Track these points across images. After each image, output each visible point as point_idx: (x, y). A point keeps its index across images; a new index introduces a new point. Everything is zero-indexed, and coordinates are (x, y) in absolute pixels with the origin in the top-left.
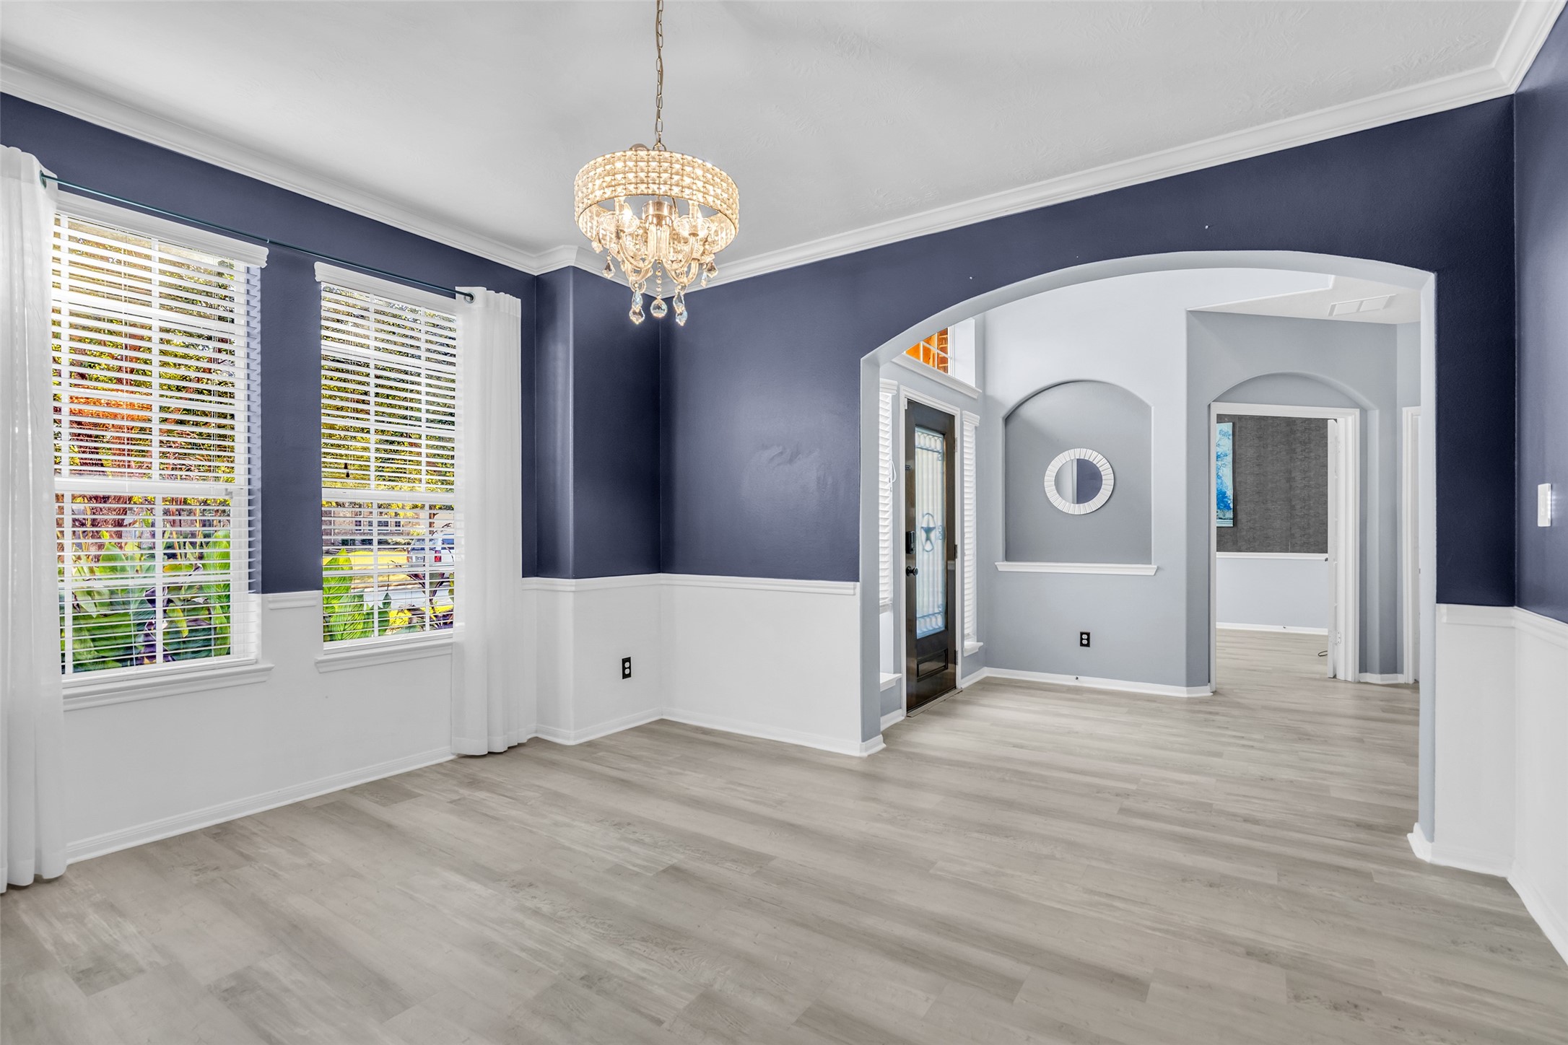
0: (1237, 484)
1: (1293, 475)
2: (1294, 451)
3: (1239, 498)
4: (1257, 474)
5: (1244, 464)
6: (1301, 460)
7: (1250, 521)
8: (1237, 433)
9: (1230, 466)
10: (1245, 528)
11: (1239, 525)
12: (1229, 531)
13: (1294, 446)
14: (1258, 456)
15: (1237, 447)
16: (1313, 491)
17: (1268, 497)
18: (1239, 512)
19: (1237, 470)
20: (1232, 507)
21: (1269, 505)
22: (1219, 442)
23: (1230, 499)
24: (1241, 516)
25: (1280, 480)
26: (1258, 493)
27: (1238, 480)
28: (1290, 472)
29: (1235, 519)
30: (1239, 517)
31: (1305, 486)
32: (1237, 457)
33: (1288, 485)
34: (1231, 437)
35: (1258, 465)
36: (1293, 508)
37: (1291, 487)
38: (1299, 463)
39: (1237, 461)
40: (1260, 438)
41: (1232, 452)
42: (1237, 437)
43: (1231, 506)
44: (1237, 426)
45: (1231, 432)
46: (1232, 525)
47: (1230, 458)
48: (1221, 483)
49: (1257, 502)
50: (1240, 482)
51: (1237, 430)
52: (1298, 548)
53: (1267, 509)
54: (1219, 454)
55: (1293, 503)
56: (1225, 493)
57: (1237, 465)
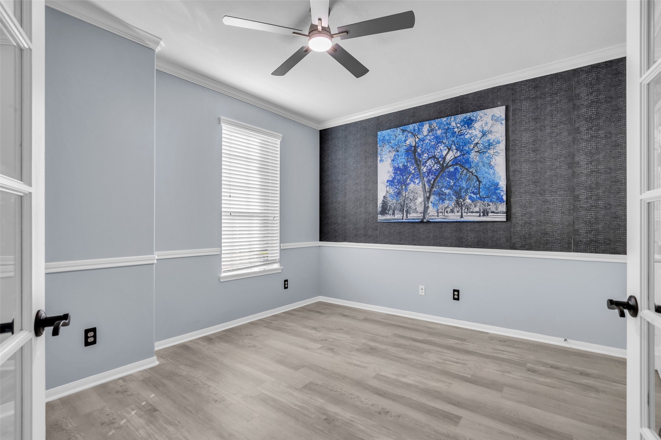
0: (511, 173)
1: (577, 159)
2: (577, 130)
3: (513, 189)
4: (534, 161)
5: (518, 151)
6: (587, 141)
7: (525, 214)
8: (511, 117)
9: (503, 154)
10: (520, 222)
11: (514, 220)
12: (503, 226)
13: (577, 125)
14: (534, 141)
15: (510, 133)
16: (603, 177)
17: (546, 187)
18: (513, 205)
19: (511, 159)
20: (505, 200)
21: (548, 197)
22: (492, 129)
23: (503, 191)
24: (516, 209)
25: (560, 166)
26: (534, 182)
27: (511, 169)
28: (574, 156)
29: (508, 213)
30: (513, 210)
31: (592, 171)
32: (511, 143)
33: (570, 171)
34: (504, 122)
35: (534, 151)
36: (576, 198)
37: (574, 174)
38: (584, 144)
39: (511, 148)
40: (536, 119)
41: (505, 138)
42: (511, 122)
43: (504, 198)
44: (511, 109)
45: (503, 116)
46: (505, 220)
47: (502, 146)
48: (494, 174)
49: (533, 193)
50: (514, 171)
51: (511, 114)
52: (583, 247)
53: (546, 201)
54: (491, 141)
55: (577, 193)
56: (497, 184)
57: (511, 153)
